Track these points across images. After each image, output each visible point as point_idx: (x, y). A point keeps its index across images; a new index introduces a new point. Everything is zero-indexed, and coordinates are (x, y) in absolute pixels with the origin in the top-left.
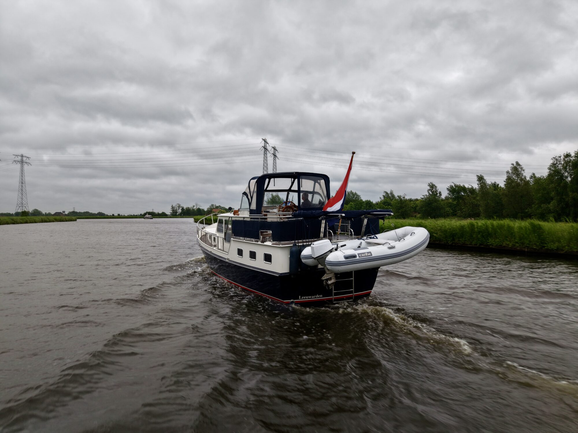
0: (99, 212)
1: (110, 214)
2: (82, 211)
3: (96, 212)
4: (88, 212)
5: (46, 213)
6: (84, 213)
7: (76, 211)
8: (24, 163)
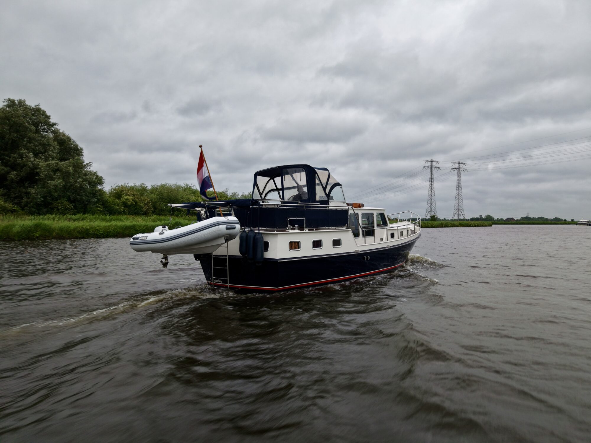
0: (556, 218)
1: (569, 219)
2: (537, 217)
3: (552, 218)
4: (543, 218)
5: (498, 219)
6: (539, 218)
7: (529, 216)
8: (461, 170)
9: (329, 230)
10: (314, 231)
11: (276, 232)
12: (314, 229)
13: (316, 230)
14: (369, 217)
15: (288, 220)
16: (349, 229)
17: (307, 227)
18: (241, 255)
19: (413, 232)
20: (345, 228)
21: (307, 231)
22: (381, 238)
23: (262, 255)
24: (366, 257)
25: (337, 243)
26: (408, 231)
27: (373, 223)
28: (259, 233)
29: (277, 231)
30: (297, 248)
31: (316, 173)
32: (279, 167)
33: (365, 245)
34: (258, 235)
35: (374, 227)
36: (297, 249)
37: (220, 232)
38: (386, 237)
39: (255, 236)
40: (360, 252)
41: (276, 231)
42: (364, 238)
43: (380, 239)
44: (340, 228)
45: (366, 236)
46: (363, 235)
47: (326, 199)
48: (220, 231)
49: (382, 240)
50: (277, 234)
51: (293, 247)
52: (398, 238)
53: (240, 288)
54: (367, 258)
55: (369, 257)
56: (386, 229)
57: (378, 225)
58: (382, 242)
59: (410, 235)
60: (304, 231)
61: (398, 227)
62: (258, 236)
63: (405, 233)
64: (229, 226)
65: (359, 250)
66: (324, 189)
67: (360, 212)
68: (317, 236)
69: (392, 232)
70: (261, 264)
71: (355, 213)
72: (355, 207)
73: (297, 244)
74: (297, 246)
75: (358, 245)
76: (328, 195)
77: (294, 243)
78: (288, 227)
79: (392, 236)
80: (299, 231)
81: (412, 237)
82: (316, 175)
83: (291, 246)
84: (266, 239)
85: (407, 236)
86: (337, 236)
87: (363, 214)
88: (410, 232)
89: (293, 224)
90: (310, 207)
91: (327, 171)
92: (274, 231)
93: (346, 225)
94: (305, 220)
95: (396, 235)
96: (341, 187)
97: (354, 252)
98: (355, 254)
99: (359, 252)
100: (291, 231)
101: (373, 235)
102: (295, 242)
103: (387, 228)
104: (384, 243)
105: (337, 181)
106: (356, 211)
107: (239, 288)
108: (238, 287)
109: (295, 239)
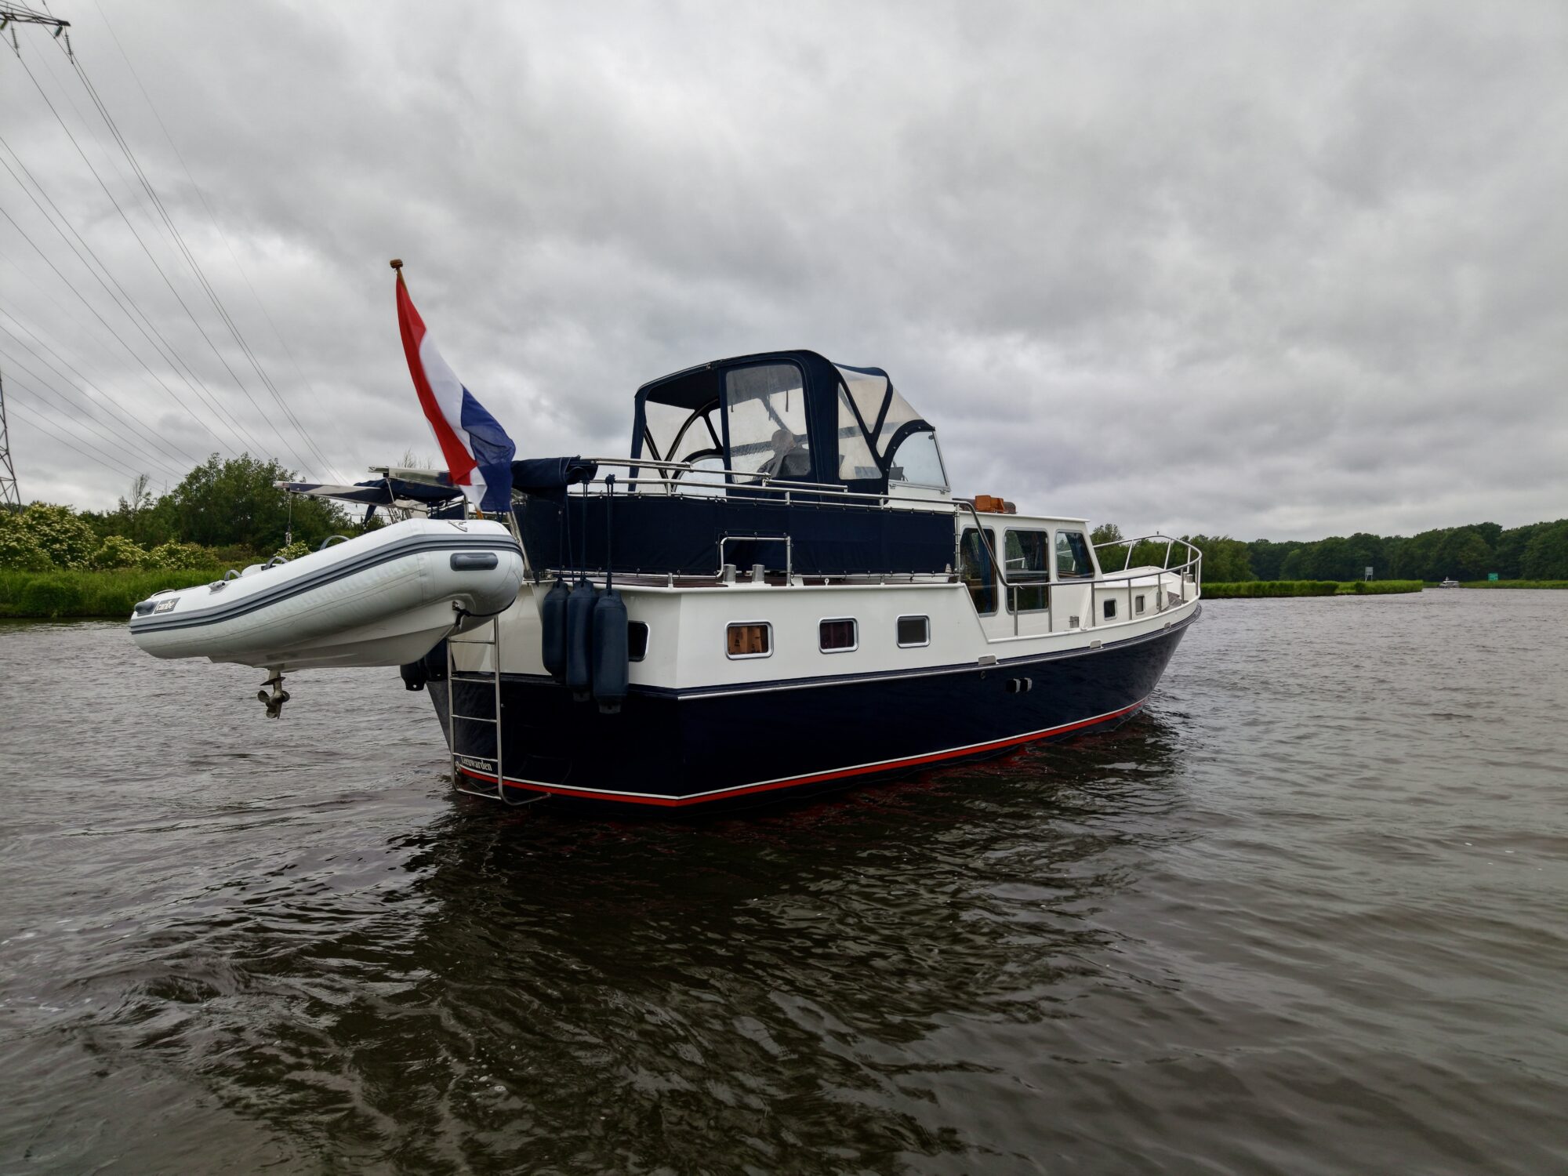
9: (882, 585)
10: (826, 587)
11: (671, 588)
12: (827, 578)
13: (833, 582)
14: (1031, 544)
15: (722, 542)
16: (959, 584)
17: (797, 570)
18: (547, 673)
19: (1175, 600)
20: (945, 579)
21: (799, 585)
22: (1071, 617)
23: (624, 673)
24: (1018, 682)
25: (912, 630)
26: (1160, 594)
27: (1044, 566)
28: (609, 591)
29: (677, 583)
30: (761, 649)
31: (839, 378)
32: (713, 364)
33: (1015, 638)
34: (606, 597)
35: (1047, 578)
36: (758, 652)
37: (424, 579)
38: (1091, 615)
39: (595, 601)
40: (998, 665)
41: (671, 585)
42: (1013, 617)
43: (1069, 619)
44: (924, 579)
45: (1019, 609)
46: (1010, 606)
47: (878, 475)
48: (424, 575)
49: (1075, 621)
50: (679, 595)
51: (744, 643)
52: (1131, 618)
53: (549, 794)
54: (1024, 684)
55: (1030, 682)
56: (1089, 587)
57: (1063, 573)
58: (1077, 630)
59: (1166, 609)
60: (788, 587)
61: (1129, 579)
62: (604, 602)
63: (1150, 601)
64: (464, 555)
65: (993, 657)
66: (871, 440)
67: (1000, 527)
68: (835, 604)
69: (1109, 597)
70: (617, 709)
71: (983, 528)
72: (982, 508)
73: (759, 635)
74: (759, 641)
75: (990, 640)
76: (884, 463)
77: (745, 631)
78: (720, 569)
79: (1110, 609)
80: (769, 587)
81: (1174, 616)
82: (840, 385)
83: (737, 641)
84: (638, 612)
85: (1161, 611)
86: (911, 605)
87: (1010, 534)
88: (1165, 599)
89: (743, 560)
90: (816, 497)
91: (883, 379)
92: (665, 583)
93: (948, 566)
94: (789, 543)
95: (1122, 608)
96: (932, 437)
97: (975, 664)
98: (980, 671)
99: (994, 664)
100: (733, 586)
101: (1043, 607)
102: (751, 627)
103: (1093, 583)
104: (1084, 632)
105: (917, 415)
106: (985, 523)
107: (544, 794)
108: (540, 791)
109: (749, 613)
